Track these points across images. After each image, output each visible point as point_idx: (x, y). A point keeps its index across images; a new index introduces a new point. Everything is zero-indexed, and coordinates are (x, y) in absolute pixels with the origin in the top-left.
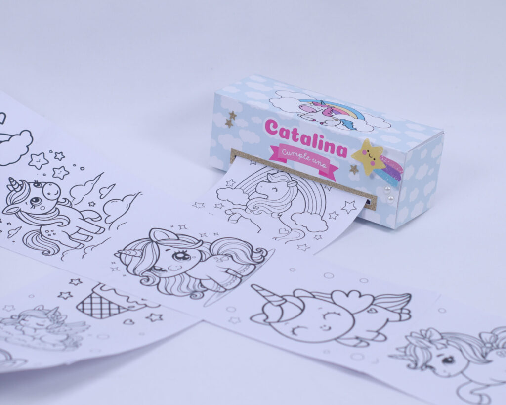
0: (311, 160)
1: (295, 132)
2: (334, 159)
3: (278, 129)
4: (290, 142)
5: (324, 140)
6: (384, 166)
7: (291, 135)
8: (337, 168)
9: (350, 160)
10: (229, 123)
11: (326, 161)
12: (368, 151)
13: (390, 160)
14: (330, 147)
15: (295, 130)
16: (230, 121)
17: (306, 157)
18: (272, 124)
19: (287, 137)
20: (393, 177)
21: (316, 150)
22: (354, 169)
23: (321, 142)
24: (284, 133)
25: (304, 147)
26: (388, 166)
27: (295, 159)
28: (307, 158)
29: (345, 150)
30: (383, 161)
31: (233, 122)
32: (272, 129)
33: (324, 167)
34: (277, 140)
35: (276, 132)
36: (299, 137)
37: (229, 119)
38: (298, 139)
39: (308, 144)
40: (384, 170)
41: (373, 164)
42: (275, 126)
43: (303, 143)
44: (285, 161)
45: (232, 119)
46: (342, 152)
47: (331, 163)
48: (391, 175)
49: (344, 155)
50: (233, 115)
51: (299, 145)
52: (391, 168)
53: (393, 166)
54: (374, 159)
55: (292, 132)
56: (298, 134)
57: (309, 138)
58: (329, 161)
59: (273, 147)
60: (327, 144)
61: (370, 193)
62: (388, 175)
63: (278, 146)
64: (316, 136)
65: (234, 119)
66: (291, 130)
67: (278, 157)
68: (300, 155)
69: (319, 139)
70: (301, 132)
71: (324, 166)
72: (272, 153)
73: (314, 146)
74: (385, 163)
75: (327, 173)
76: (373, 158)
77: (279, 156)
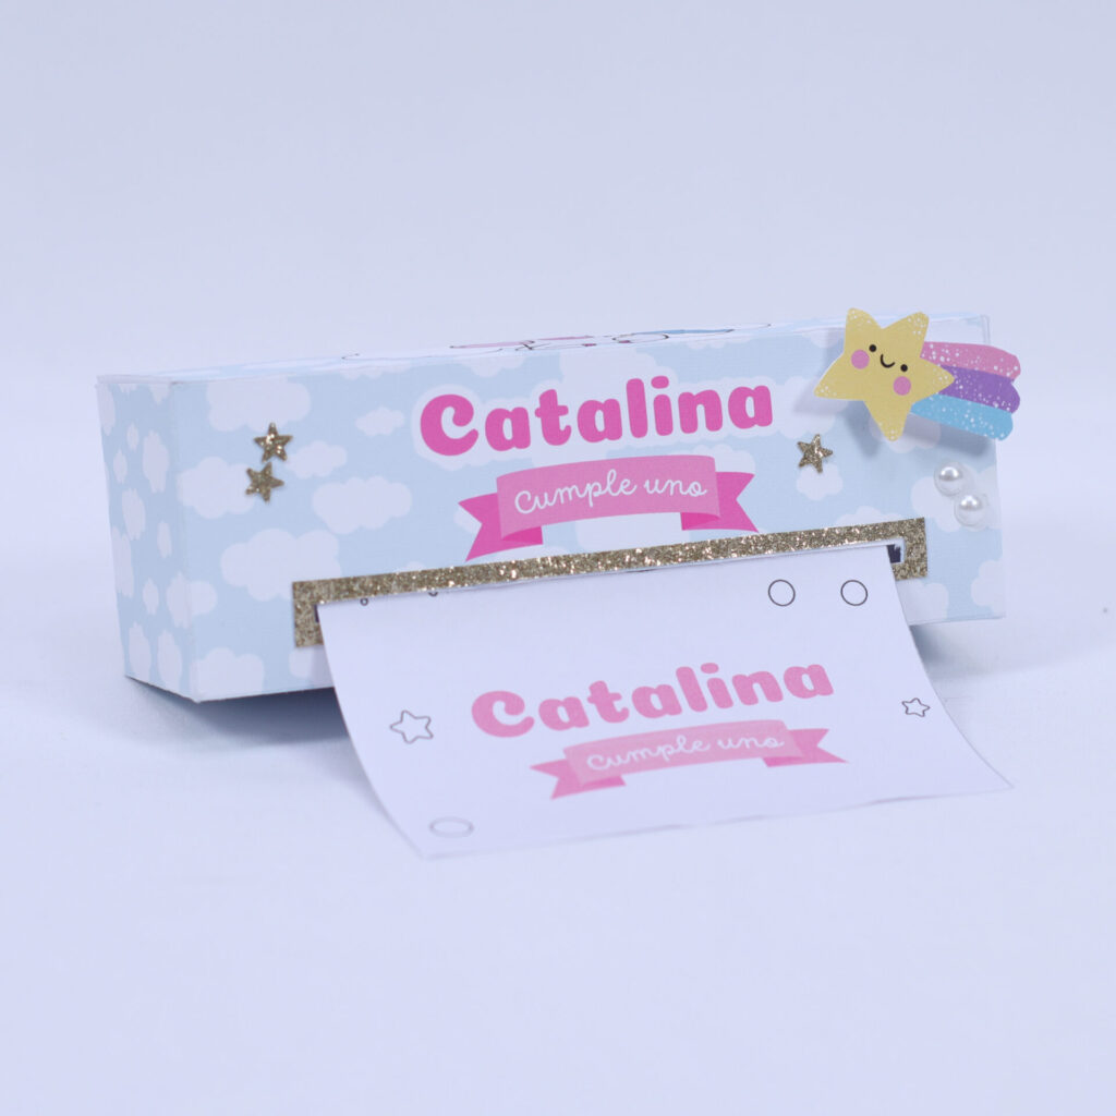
0: (642, 490)
1: (550, 406)
2: (727, 448)
3: (478, 423)
4: (539, 453)
5: (673, 393)
6: (947, 379)
7: (535, 425)
8: (749, 477)
9: (790, 425)
10: (263, 484)
11: (698, 467)
12: (873, 348)
13: (962, 347)
14: (701, 410)
15: (549, 398)
16: (267, 471)
17: (615, 487)
18: (448, 414)
19: (522, 440)
20: (991, 404)
21: (652, 444)
22: (812, 455)
23: (664, 402)
24: (507, 429)
25: (604, 450)
26: (960, 373)
27: (575, 510)
28: (622, 489)
29: (762, 395)
30: (936, 362)
31: (279, 469)
32: (453, 431)
33: (699, 493)
34: (483, 467)
35: (472, 437)
36: (569, 420)
37: (258, 467)
38: (568, 429)
39: (613, 432)
40: (950, 391)
41: (902, 387)
42: (464, 412)
43: (590, 434)
44: (534, 537)
45: (275, 462)
46: (753, 407)
47: (720, 468)
48: (979, 401)
49: (764, 416)
50: (275, 445)
51: (577, 450)
52: (973, 372)
53: (976, 364)
54: (904, 368)
55: (538, 413)
56: (564, 410)
57: (611, 408)
58: (710, 461)
59: (469, 505)
60: (688, 401)
61: (895, 517)
62: (969, 403)
63: (492, 489)
64: (635, 388)
65: (282, 456)
66: (532, 404)
67: (503, 535)
68: (589, 487)
69: (651, 394)
70: (571, 400)
71: (695, 490)
72: (473, 526)
73: (639, 430)
74: (945, 367)
75: (714, 509)
76: (897, 367)
77: (507, 528)
